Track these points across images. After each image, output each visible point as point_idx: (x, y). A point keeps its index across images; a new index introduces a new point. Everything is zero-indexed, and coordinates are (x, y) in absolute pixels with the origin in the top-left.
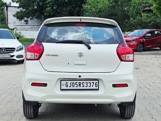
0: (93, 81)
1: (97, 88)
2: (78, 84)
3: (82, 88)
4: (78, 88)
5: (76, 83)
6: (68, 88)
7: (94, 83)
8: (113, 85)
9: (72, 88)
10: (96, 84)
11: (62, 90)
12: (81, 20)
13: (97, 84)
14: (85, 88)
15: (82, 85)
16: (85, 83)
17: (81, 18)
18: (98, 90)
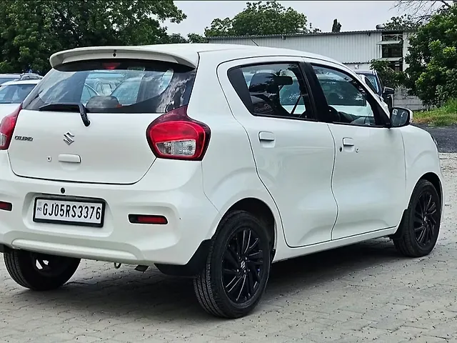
0: (93, 205)
1: (99, 221)
2: (64, 208)
3: (70, 219)
4: (64, 218)
5: (62, 206)
6: (47, 217)
7: (93, 208)
8: (131, 216)
9: (53, 217)
10: (97, 212)
11: (35, 220)
12: (115, 55)
13: (100, 211)
14: (76, 219)
15: (71, 212)
16: (77, 207)
17: (115, 50)
18: (101, 225)
